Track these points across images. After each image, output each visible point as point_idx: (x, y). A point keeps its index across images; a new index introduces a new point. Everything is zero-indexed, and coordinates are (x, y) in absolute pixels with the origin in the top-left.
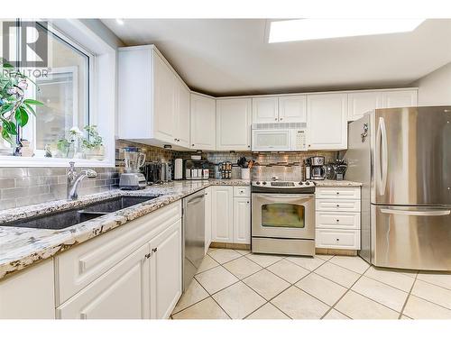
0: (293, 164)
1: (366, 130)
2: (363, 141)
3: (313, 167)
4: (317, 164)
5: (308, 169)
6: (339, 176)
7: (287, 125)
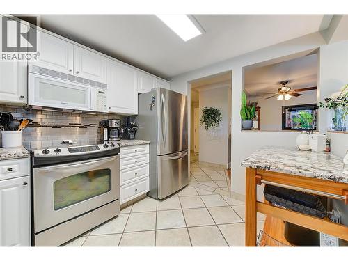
0: (89, 126)
1: (153, 101)
2: (151, 109)
3: (110, 129)
4: (114, 126)
5: (106, 131)
6: (132, 136)
7: (86, 81)
